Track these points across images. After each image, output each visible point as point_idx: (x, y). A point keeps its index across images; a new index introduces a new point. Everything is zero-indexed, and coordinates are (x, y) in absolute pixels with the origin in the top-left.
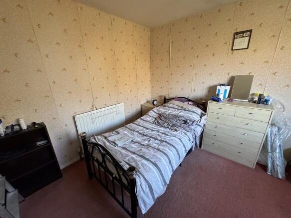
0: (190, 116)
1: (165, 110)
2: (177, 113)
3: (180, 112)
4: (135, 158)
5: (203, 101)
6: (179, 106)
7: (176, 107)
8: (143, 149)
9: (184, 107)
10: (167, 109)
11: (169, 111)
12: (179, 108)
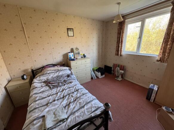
0: (66, 72)
1: (47, 77)
2: (57, 74)
3: (59, 73)
4: (87, 107)
5: (63, 63)
6: (55, 70)
7: (54, 71)
8: (80, 101)
9: (59, 69)
10: (48, 76)
11: (51, 76)
12: (56, 71)
